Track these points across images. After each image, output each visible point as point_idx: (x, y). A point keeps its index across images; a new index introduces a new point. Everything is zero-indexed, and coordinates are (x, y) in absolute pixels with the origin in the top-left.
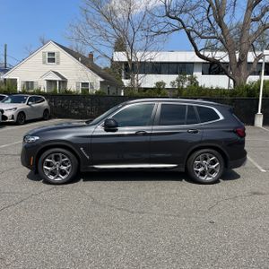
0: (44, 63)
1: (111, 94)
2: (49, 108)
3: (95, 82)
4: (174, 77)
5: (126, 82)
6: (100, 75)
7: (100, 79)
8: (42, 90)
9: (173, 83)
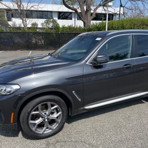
9: (42, 24)
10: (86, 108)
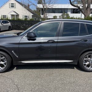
0: (10, 8)
1: (36, 20)
2: (11, 26)
3: (30, 16)
4: (60, 14)
5: (42, 16)
6: (32, 13)
7: (32, 14)
8: (9, 18)
9: (60, 16)
10: (22, 62)
